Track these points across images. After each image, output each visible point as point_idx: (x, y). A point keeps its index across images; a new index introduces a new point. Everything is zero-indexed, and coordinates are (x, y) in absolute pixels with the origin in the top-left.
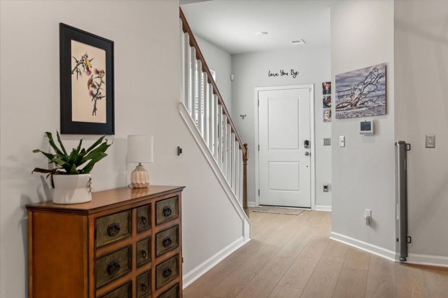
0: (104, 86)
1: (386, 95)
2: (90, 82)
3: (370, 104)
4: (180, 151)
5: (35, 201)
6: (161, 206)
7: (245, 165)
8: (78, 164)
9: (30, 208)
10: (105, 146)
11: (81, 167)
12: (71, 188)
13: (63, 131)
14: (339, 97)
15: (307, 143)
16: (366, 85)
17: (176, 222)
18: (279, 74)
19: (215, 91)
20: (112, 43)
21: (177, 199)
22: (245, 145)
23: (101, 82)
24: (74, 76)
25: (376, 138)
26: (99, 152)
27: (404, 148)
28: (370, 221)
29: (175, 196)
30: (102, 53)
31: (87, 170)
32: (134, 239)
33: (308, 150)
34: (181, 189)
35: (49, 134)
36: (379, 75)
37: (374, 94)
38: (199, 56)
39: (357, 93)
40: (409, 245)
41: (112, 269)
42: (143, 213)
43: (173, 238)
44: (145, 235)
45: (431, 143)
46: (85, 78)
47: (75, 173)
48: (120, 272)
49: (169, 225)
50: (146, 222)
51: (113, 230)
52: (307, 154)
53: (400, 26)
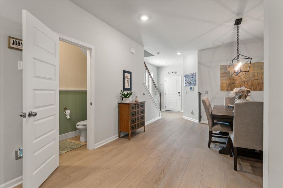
0: (130, 81)
1: (196, 80)
2: (128, 80)
3: (192, 83)
4: (144, 94)
5: (119, 103)
6: (141, 105)
7: (160, 98)
8: (127, 96)
9: (119, 104)
10: (131, 93)
11: (128, 96)
12: (126, 100)
13: (123, 90)
14: (185, 81)
15: (179, 93)
16: (191, 78)
17: (144, 108)
18: (171, 73)
19: (152, 80)
20: (131, 72)
21: (144, 104)
22: (160, 93)
23: (129, 80)
24: (125, 80)
25: (194, 91)
26: (131, 94)
27: (200, 94)
28: (192, 113)
29: (144, 103)
30: (129, 74)
31: (129, 97)
32: (137, 110)
33: (179, 95)
34: (145, 102)
35: (121, 91)
36: (194, 75)
37: (193, 80)
38: (147, 69)
39: (189, 80)
40: (201, 118)
41: (133, 115)
42: (138, 106)
43: (143, 112)
44: (138, 110)
45: (207, 93)
46: (127, 80)
47: (127, 97)
48: (134, 115)
49: (142, 109)
50: (138, 107)
51: (133, 108)
52: (179, 96)
53: (199, 63)
